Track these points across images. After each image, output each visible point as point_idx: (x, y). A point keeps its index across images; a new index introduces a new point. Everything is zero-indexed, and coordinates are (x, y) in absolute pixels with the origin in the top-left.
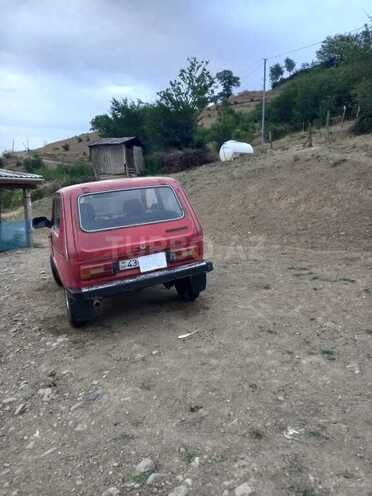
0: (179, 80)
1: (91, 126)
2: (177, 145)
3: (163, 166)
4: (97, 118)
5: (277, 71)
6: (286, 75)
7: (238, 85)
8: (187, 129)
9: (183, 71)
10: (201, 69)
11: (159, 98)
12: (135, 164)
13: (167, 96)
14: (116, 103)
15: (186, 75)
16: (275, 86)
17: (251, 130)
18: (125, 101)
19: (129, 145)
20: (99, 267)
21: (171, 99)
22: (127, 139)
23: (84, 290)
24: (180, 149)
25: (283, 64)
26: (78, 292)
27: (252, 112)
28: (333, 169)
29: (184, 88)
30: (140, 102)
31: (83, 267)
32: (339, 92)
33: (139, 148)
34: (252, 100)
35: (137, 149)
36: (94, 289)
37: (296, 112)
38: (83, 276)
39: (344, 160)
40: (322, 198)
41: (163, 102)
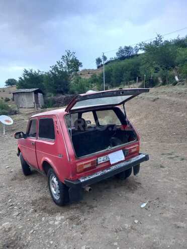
0: (61, 61)
1: (5, 84)
2: (62, 92)
3: (55, 103)
4: (9, 80)
5: (99, 61)
6: (103, 63)
7: (82, 66)
8: (67, 85)
9: (63, 56)
10: (72, 56)
11: (51, 69)
12: (39, 102)
13: (55, 68)
14: (26, 71)
15: (65, 59)
16: (98, 67)
17: (90, 87)
18: (31, 71)
19: (36, 92)
20: (88, 163)
21: (57, 70)
22: (35, 89)
23: (82, 180)
24: (63, 95)
25: (101, 58)
26: (77, 183)
27: (90, 78)
28: (154, 103)
29: (64, 65)
30: (39, 71)
31: (78, 164)
32: (131, 70)
33: (41, 94)
34: (89, 73)
35: (40, 95)
36: (87, 179)
37: (113, 79)
38: (78, 171)
39: (158, 98)
40: (154, 116)
41: (53, 71)
